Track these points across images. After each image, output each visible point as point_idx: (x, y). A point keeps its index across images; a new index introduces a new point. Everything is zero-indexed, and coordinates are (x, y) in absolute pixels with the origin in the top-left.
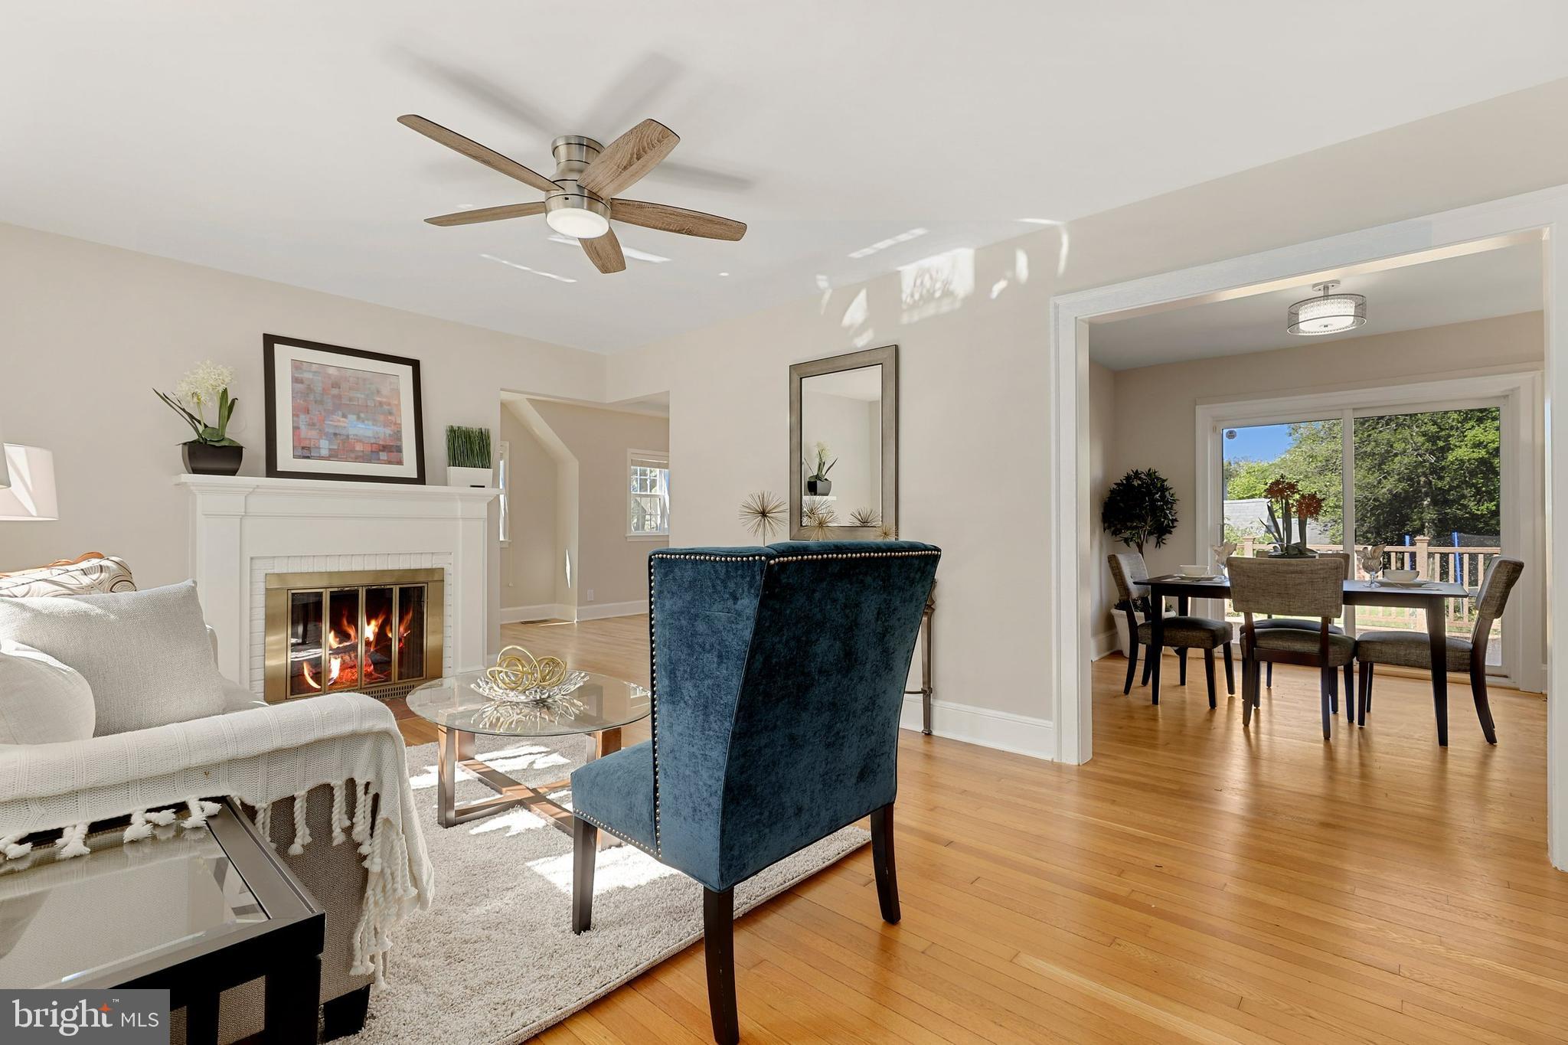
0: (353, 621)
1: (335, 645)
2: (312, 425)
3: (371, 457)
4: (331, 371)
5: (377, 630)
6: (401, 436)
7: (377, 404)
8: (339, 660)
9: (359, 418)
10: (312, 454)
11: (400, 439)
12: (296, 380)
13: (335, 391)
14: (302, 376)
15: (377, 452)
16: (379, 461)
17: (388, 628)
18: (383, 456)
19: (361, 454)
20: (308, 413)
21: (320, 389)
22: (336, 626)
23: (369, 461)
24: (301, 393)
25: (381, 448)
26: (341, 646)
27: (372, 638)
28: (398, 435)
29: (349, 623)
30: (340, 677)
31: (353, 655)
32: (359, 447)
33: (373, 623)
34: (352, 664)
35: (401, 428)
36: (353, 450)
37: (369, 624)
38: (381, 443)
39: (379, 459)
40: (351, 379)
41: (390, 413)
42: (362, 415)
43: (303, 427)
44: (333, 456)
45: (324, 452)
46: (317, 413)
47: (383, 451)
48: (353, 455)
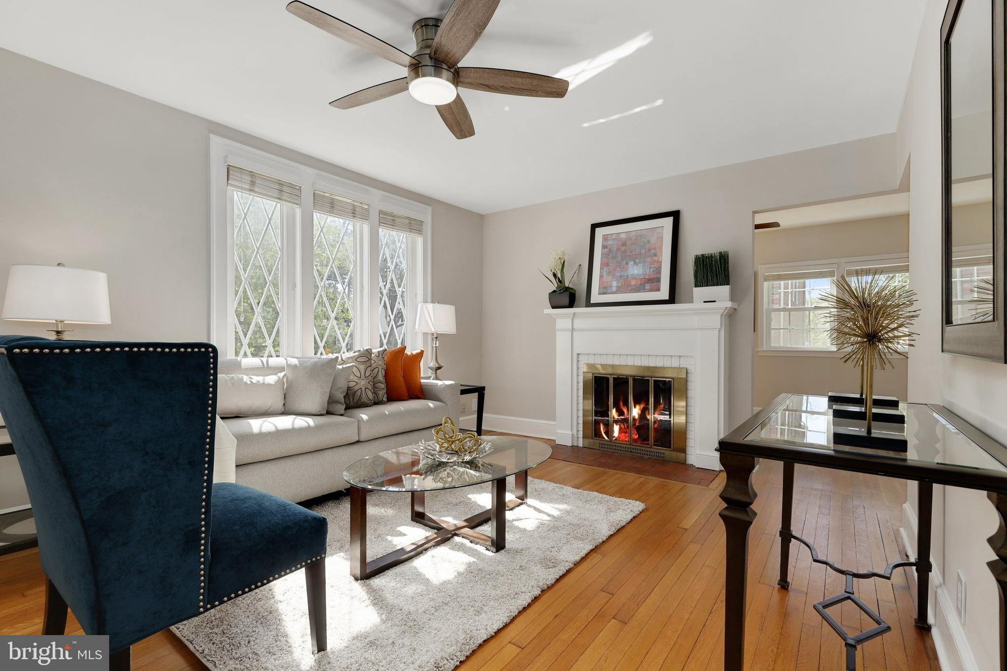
0: (626, 404)
1: (616, 417)
2: (609, 273)
3: (639, 289)
4: (623, 236)
5: (640, 412)
6: (661, 270)
7: (647, 250)
8: (618, 426)
9: (635, 262)
10: (608, 291)
11: (660, 273)
12: (604, 247)
13: (623, 248)
14: (607, 244)
15: (644, 284)
16: (645, 290)
17: (647, 412)
18: (648, 286)
19: (634, 287)
20: (608, 266)
21: (615, 249)
22: (616, 405)
23: (639, 291)
24: (606, 254)
25: (647, 281)
26: (619, 418)
27: (637, 417)
28: (658, 270)
29: (624, 405)
30: (619, 437)
31: (626, 425)
32: (633, 283)
33: (638, 407)
34: (625, 430)
35: (661, 265)
36: (629, 285)
37: (635, 407)
38: (647, 277)
39: (645, 289)
40: (633, 238)
41: (655, 255)
42: (637, 261)
43: (604, 275)
44: (619, 290)
45: (614, 289)
46: (612, 265)
47: (647, 283)
48: (629, 289)
